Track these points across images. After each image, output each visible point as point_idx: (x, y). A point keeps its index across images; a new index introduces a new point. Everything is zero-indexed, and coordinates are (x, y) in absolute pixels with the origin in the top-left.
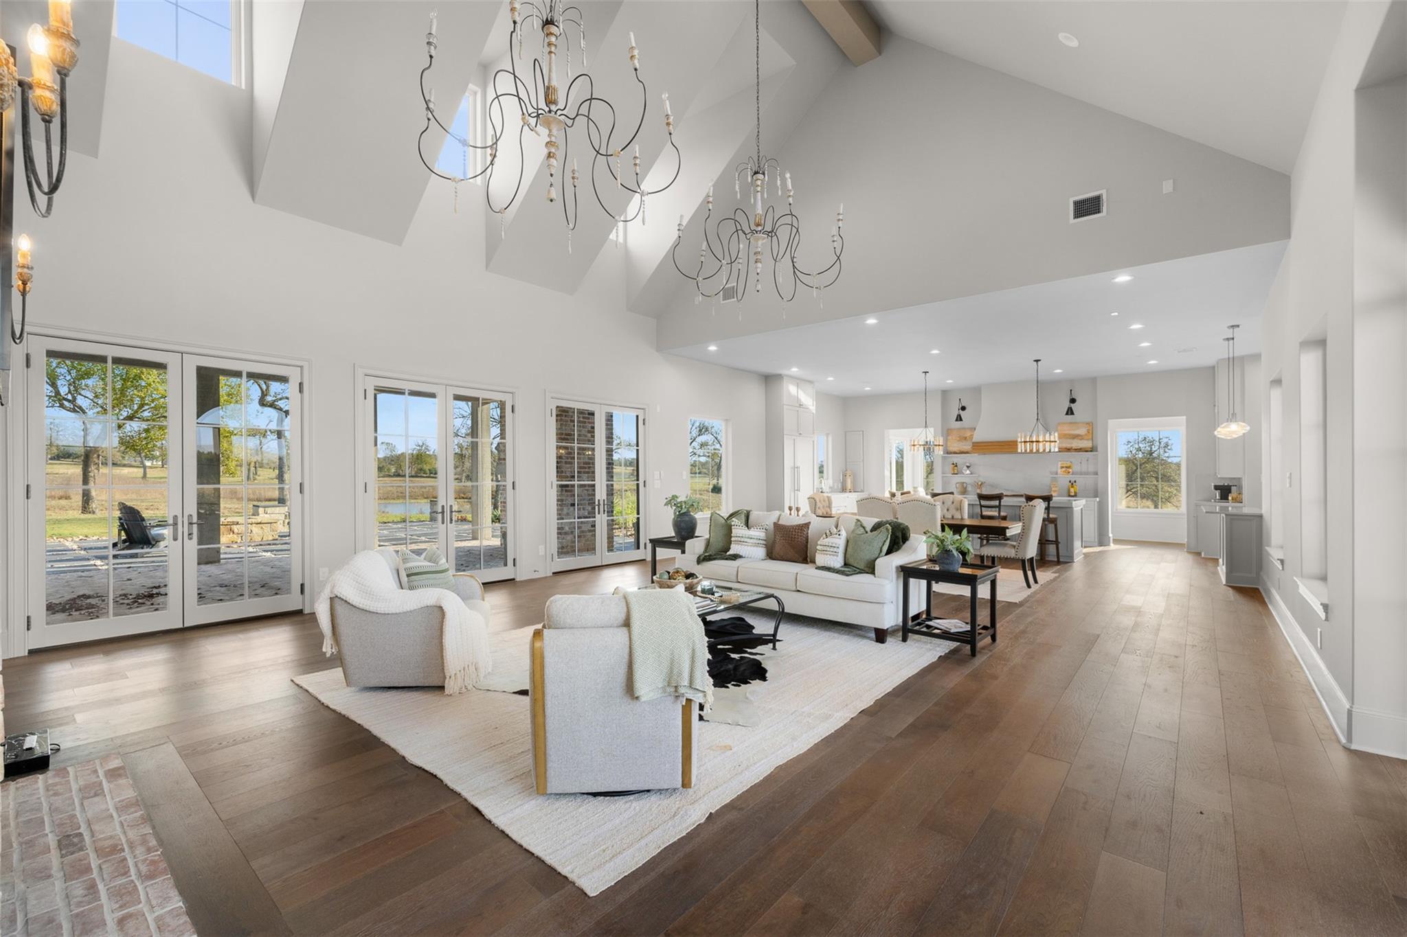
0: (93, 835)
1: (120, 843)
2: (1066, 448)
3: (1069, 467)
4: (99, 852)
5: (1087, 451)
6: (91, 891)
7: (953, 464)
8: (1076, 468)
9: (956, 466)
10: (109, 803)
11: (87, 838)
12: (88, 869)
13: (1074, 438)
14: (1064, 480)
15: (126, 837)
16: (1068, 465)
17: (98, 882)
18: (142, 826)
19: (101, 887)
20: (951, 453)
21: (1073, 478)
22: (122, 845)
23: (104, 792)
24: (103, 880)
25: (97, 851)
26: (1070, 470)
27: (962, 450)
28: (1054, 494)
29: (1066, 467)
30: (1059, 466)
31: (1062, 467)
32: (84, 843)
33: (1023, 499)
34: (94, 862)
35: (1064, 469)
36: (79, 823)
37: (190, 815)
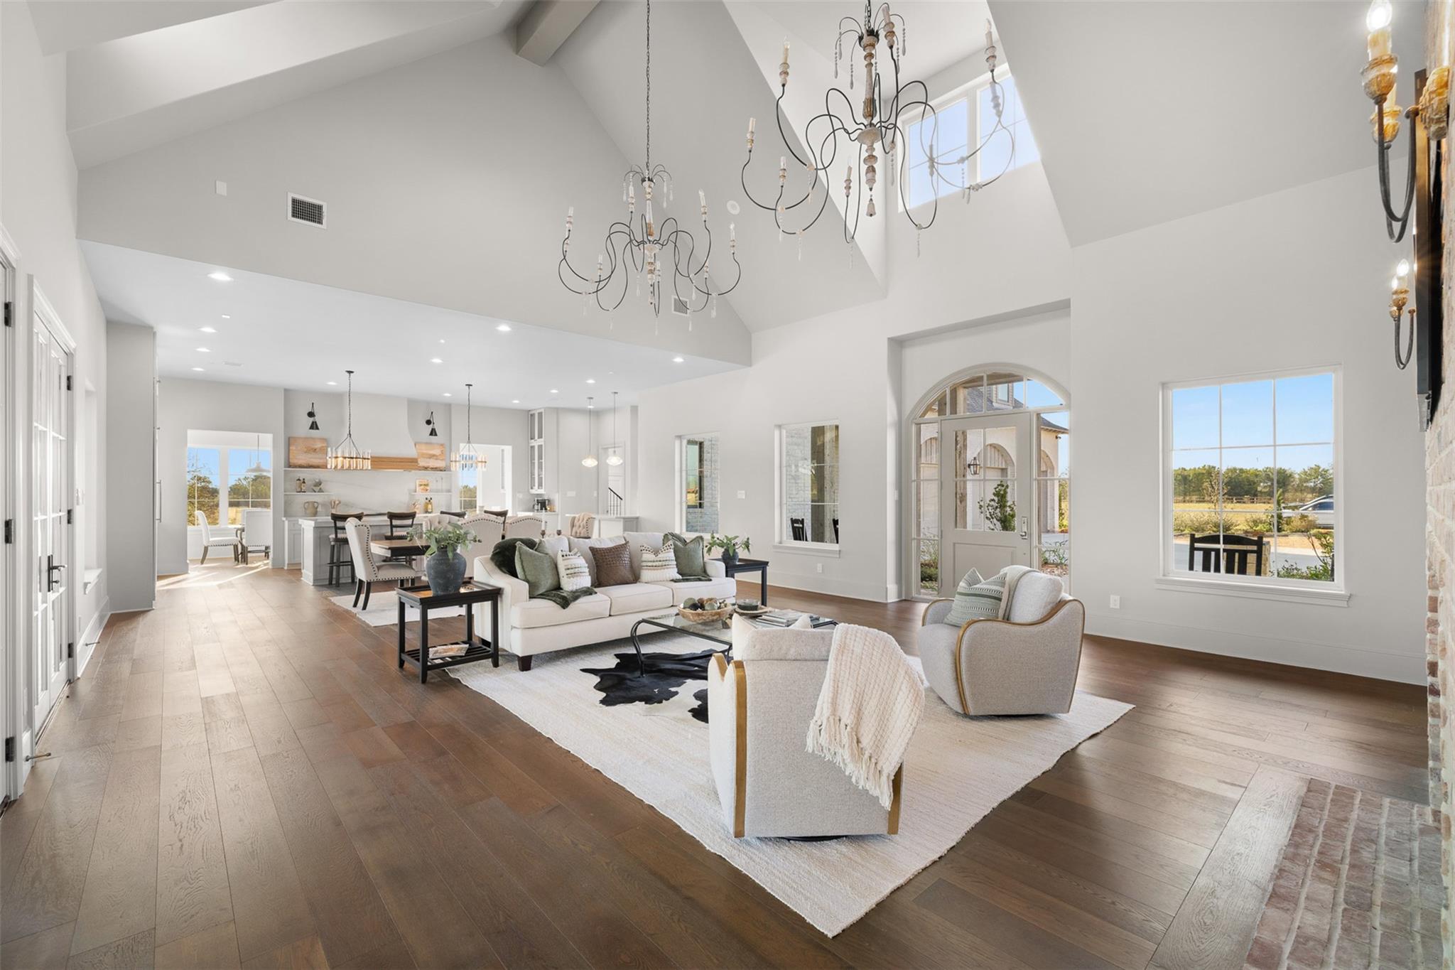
0: (1335, 892)
1: (1315, 867)
2: (424, 467)
3: (427, 485)
4: (1336, 872)
5: (441, 470)
6: (1356, 848)
7: (299, 480)
8: (432, 486)
9: (304, 482)
10: (1299, 918)
11: (1341, 895)
12: (1352, 866)
13: (430, 458)
14: (421, 497)
15: (1306, 870)
16: (426, 483)
17: (1348, 853)
18: (1286, 869)
19: (1348, 848)
20: (295, 466)
21: (429, 495)
22: (1315, 864)
23: (1297, 936)
24: (1344, 851)
25: (1339, 874)
26: (428, 488)
27: (311, 464)
28: (417, 512)
29: (425, 485)
30: (418, 483)
31: (421, 485)
32: (1347, 890)
33: (386, 518)
34: (1345, 868)
35: (422, 487)
36: (1343, 916)
37: (1238, 854)
